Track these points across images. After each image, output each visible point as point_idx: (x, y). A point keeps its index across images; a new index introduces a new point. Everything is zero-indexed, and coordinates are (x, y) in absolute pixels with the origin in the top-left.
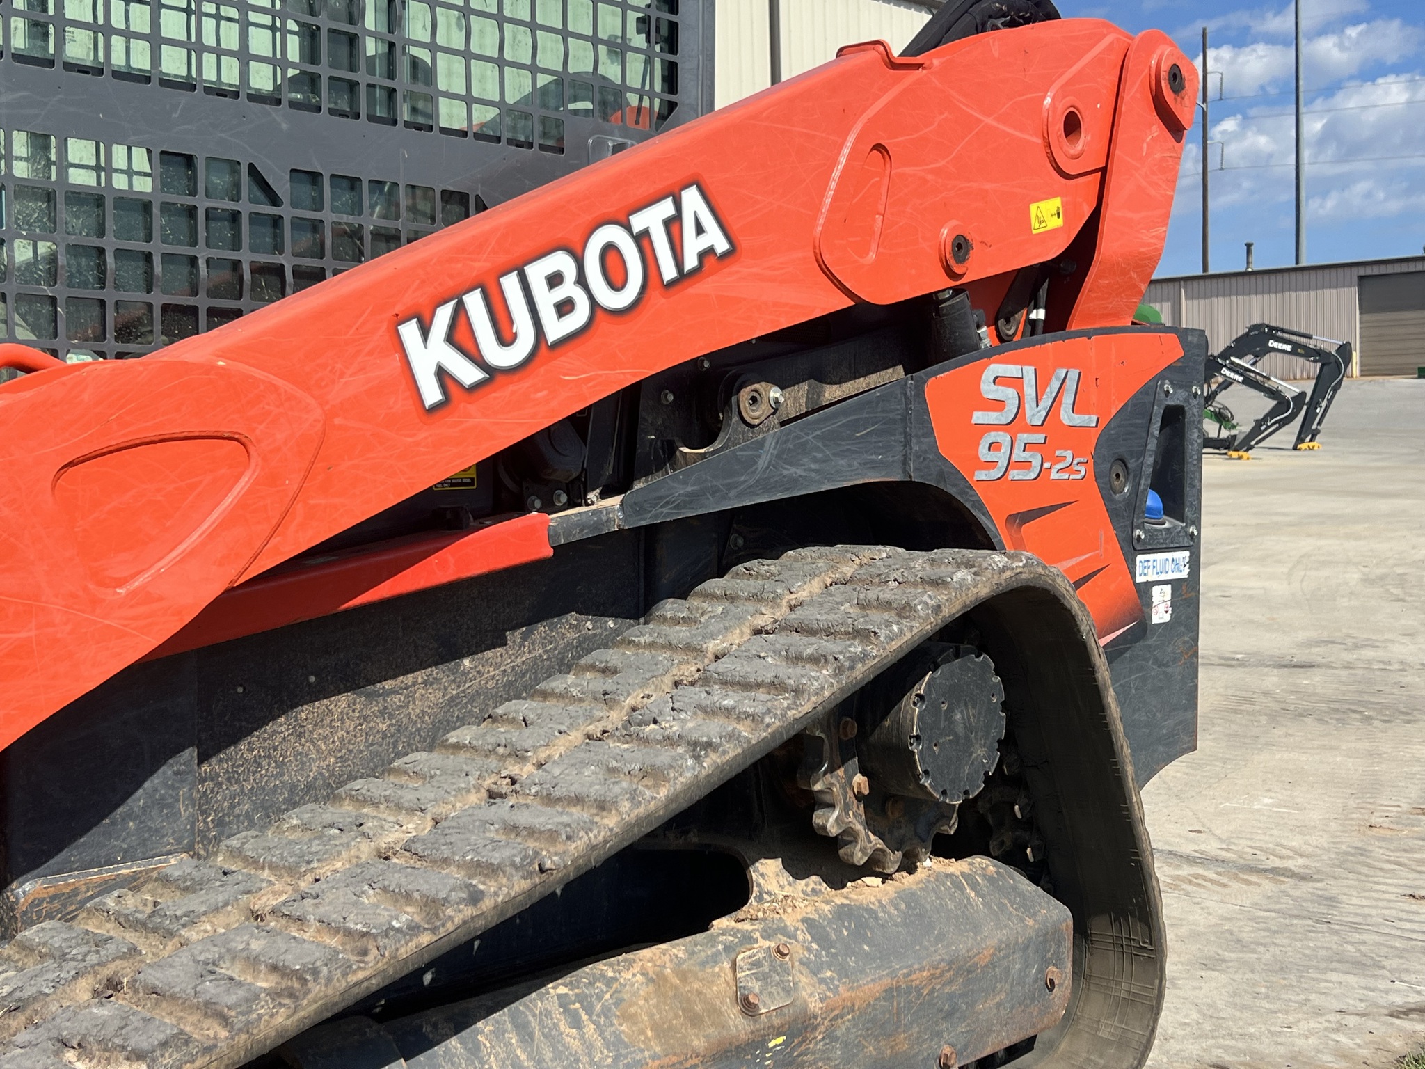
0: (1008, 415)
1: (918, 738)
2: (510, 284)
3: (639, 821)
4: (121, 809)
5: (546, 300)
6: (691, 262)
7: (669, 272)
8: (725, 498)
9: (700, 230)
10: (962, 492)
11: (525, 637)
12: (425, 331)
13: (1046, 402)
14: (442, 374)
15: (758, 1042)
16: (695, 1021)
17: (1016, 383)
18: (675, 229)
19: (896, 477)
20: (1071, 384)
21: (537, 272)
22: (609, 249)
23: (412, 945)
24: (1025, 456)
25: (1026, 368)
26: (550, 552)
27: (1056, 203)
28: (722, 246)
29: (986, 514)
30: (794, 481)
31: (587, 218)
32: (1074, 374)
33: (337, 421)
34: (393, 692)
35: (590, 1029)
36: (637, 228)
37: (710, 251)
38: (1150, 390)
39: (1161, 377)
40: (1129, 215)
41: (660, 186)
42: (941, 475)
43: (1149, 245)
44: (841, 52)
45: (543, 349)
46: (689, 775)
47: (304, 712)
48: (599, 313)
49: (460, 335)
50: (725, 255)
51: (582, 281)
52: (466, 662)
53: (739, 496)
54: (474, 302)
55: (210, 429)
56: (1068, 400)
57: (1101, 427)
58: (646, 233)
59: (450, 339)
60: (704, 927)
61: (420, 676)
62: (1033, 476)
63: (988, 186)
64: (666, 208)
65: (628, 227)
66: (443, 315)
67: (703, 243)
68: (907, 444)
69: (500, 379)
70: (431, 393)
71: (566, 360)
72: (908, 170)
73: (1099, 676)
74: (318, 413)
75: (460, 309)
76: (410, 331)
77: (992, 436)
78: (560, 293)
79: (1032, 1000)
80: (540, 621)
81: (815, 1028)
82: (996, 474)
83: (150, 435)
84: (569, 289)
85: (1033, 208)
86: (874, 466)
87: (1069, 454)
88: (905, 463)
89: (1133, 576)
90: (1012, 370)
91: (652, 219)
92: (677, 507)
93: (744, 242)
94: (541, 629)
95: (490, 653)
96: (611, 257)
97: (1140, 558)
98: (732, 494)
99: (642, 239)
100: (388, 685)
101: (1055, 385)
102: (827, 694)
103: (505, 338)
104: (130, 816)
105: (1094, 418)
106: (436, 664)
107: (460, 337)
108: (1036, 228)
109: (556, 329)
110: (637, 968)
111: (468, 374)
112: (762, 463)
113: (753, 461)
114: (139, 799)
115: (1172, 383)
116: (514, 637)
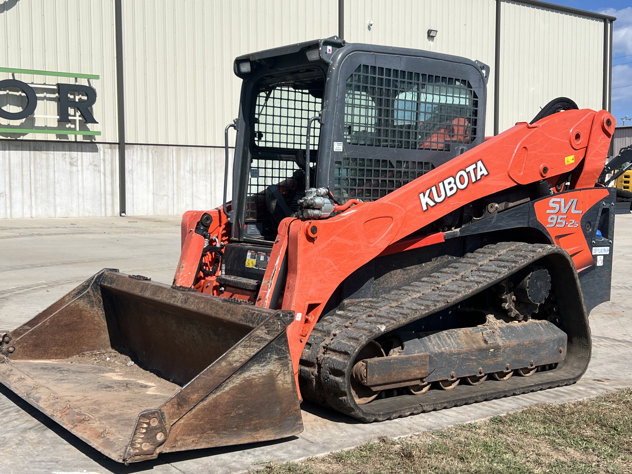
0: (556, 211)
1: (528, 287)
2: (441, 185)
3: (466, 295)
4: (362, 288)
5: (448, 187)
6: (479, 177)
7: (474, 180)
8: (484, 230)
9: (481, 170)
10: (543, 230)
11: (436, 260)
12: (424, 195)
13: (567, 207)
14: (427, 204)
15: (488, 349)
16: (474, 342)
17: (559, 203)
18: (476, 170)
19: (526, 226)
20: (575, 203)
21: (446, 182)
22: (461, 176)
23: (425, 312)
24: (561, 221)
25: (562, 199)
26: (444, 241)
27: (573, 156)
28: (486, 173)
29: (549, 235)
30: (500, 226)
31: (457, 170)
32: (576, 200)
33: (408, 214)
34: (409, 270)
35: (452, 340)
36: (467, 171)
37: (483, 174)
38: (598, 204)
39: (602, 200)
40: (594, 158)
41: (473, 161)
42: (538, 226)
43: (599, 166)
44: (516, 124)
45: (447, 198)
46: (476, 288)
47: (392, 272)
48: (458, 190)
49: (430, 196)
50: (487, 175)
51: (455, 183)
52: (423, 264)
53: (487, 229)
54: (434, 189)
55: (387, 215)
56: (574, 207)
57: (583, 213)
58: (469, 172)
59: (429, 197)
60: (476, 326)
61: (414, 266)
62: (563, 226)
63: (553, 154)
64: (474, 166)
65: (465, 171)
66: (428, 191)
67: (482, 173)
68: (529, 218)
69: (438, 204)
70: (425, 208)
71: (451, 200)
72: (532, 152)
73: (575, 276)
74: (405, 212)
75: (431, 190)
76: (421, 195)
77: (552, 216)
78: (451, 186)
79: (555, 354)
80: (439, 256)
81: (501, 349)
82: (552, 225)
83: (377, 217)
84: (453, 185)
85: (566, 158)
86: (521, 223)
87: (573, 221)
88: (528, 222)
89: (592, 253)
90: (558, 200)
91: (470, 169)
92: (473, 232)
93: (491, 172)
94: (439, 258)
95: (428, 263)
96: (462, 177)
97: (594, 248)
98: (485, 229)
99: (468, 173)
100: (408, 268)
101: (570, 203)
102: (506, 274)
103: (439, 196)
104: (363, 289)
105: (581, 211)
106: (417, 264)
107: (431, 197)
108: (566, 163)
109: (449, 193)
110: (461, 331)
111: (432, 203)
112: (493, 222)
113: (491, 221)
114: (364, 286)
115: (605, 202)
116: (433, 259)
